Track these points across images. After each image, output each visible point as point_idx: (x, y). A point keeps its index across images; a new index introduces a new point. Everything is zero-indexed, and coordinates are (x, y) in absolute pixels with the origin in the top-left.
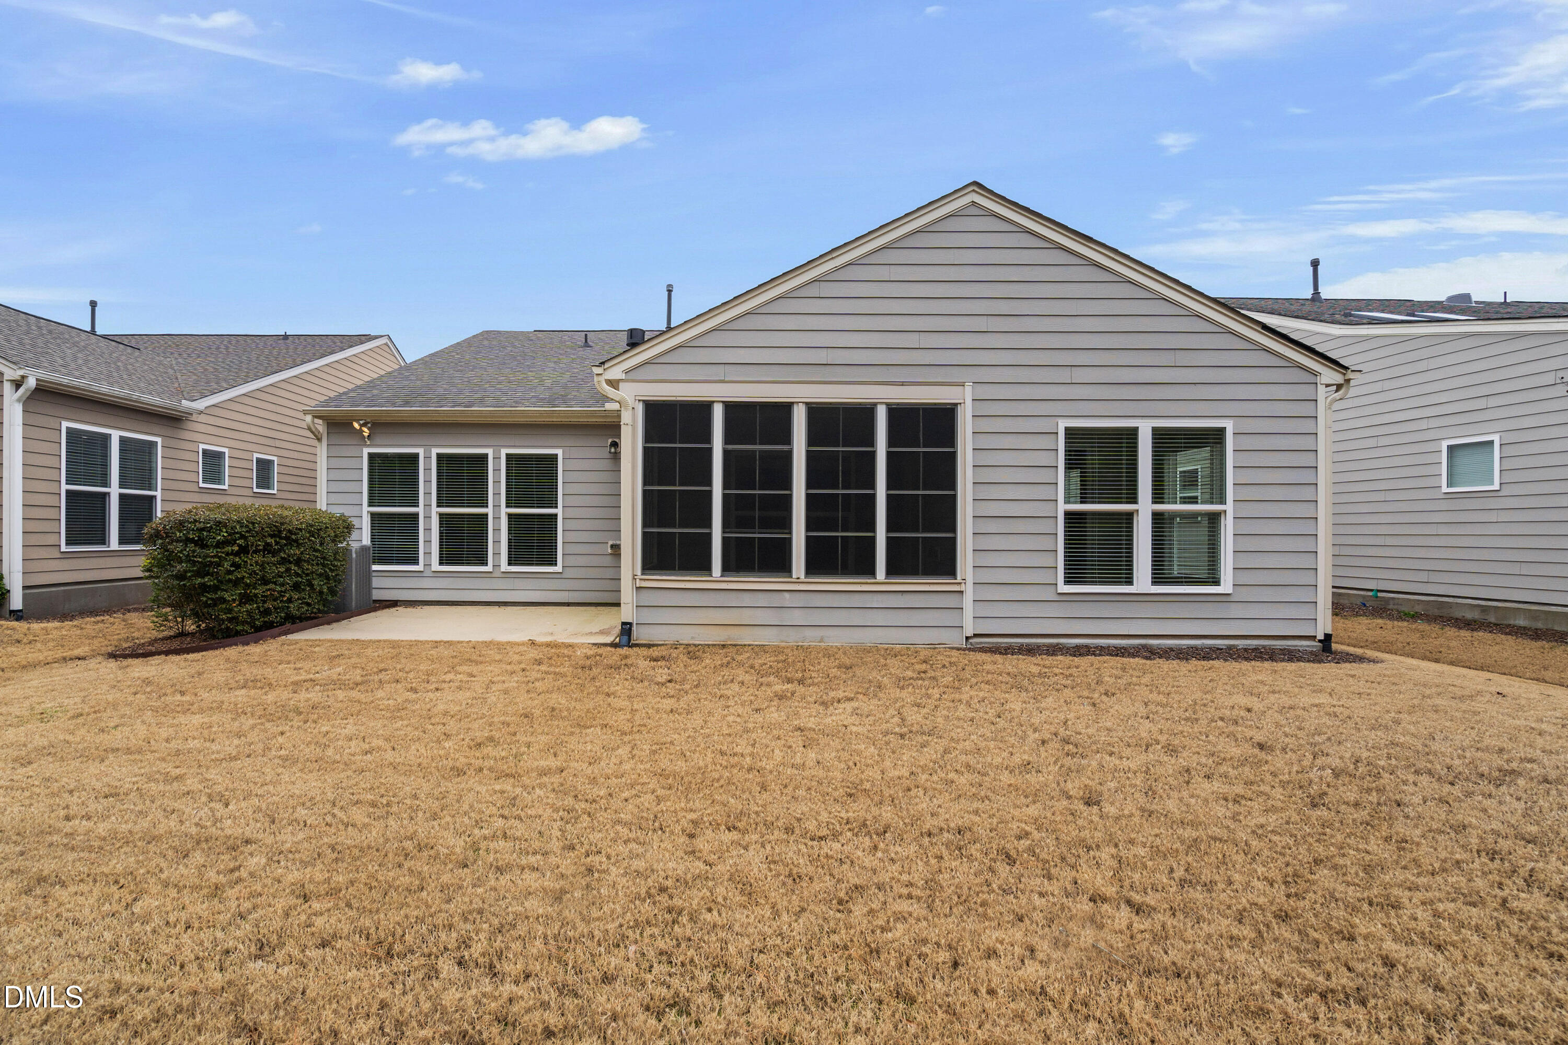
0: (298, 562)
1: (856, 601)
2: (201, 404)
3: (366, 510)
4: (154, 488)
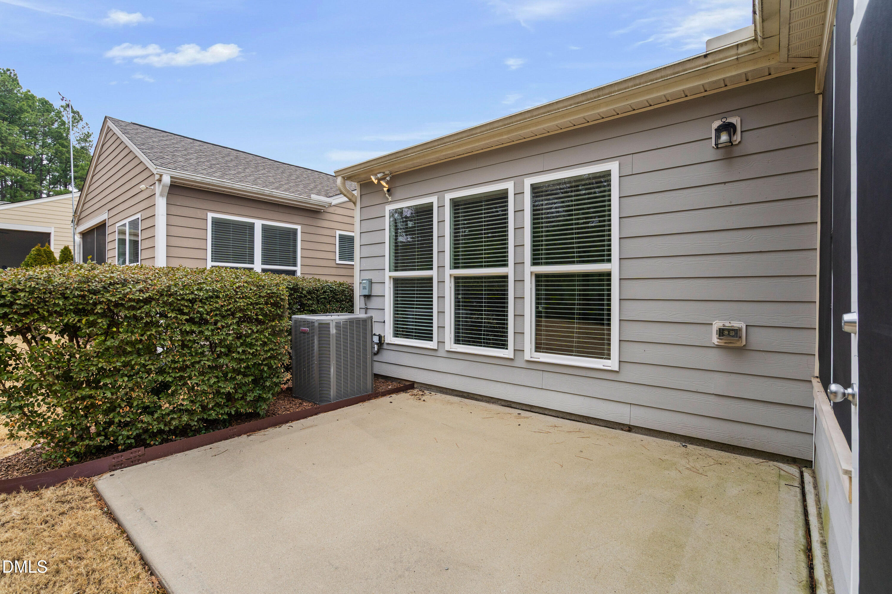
3: (388, 275)
4: (295, 265)
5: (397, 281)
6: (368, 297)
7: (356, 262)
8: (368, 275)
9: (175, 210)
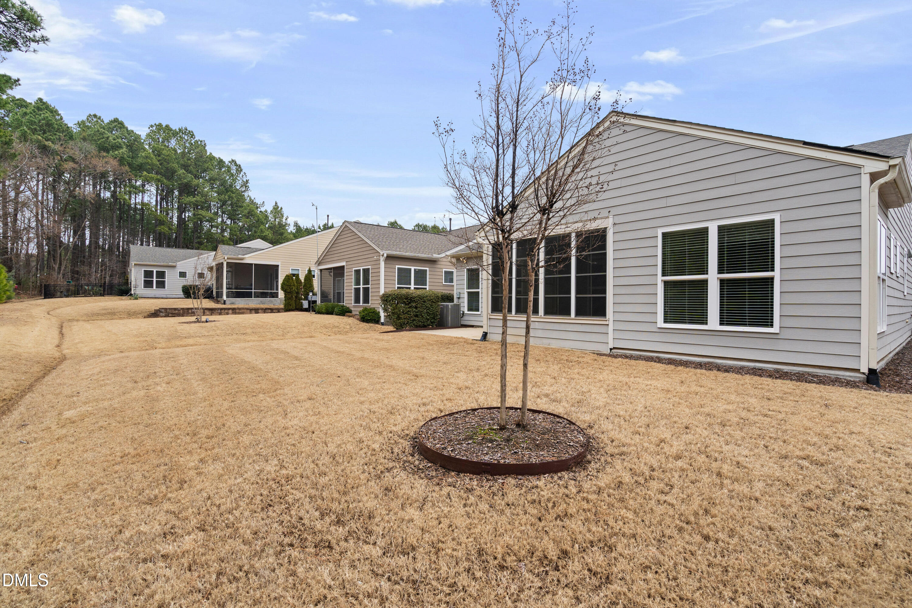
0: (416, 308)
1: (563, 327)
2: (443, 255)
3: (466, 291)
4: (426, 285)
5: (469, 293)
6: (459, 298)
7: (455, 283)
8: (459, 291)
9: (388, 266)
